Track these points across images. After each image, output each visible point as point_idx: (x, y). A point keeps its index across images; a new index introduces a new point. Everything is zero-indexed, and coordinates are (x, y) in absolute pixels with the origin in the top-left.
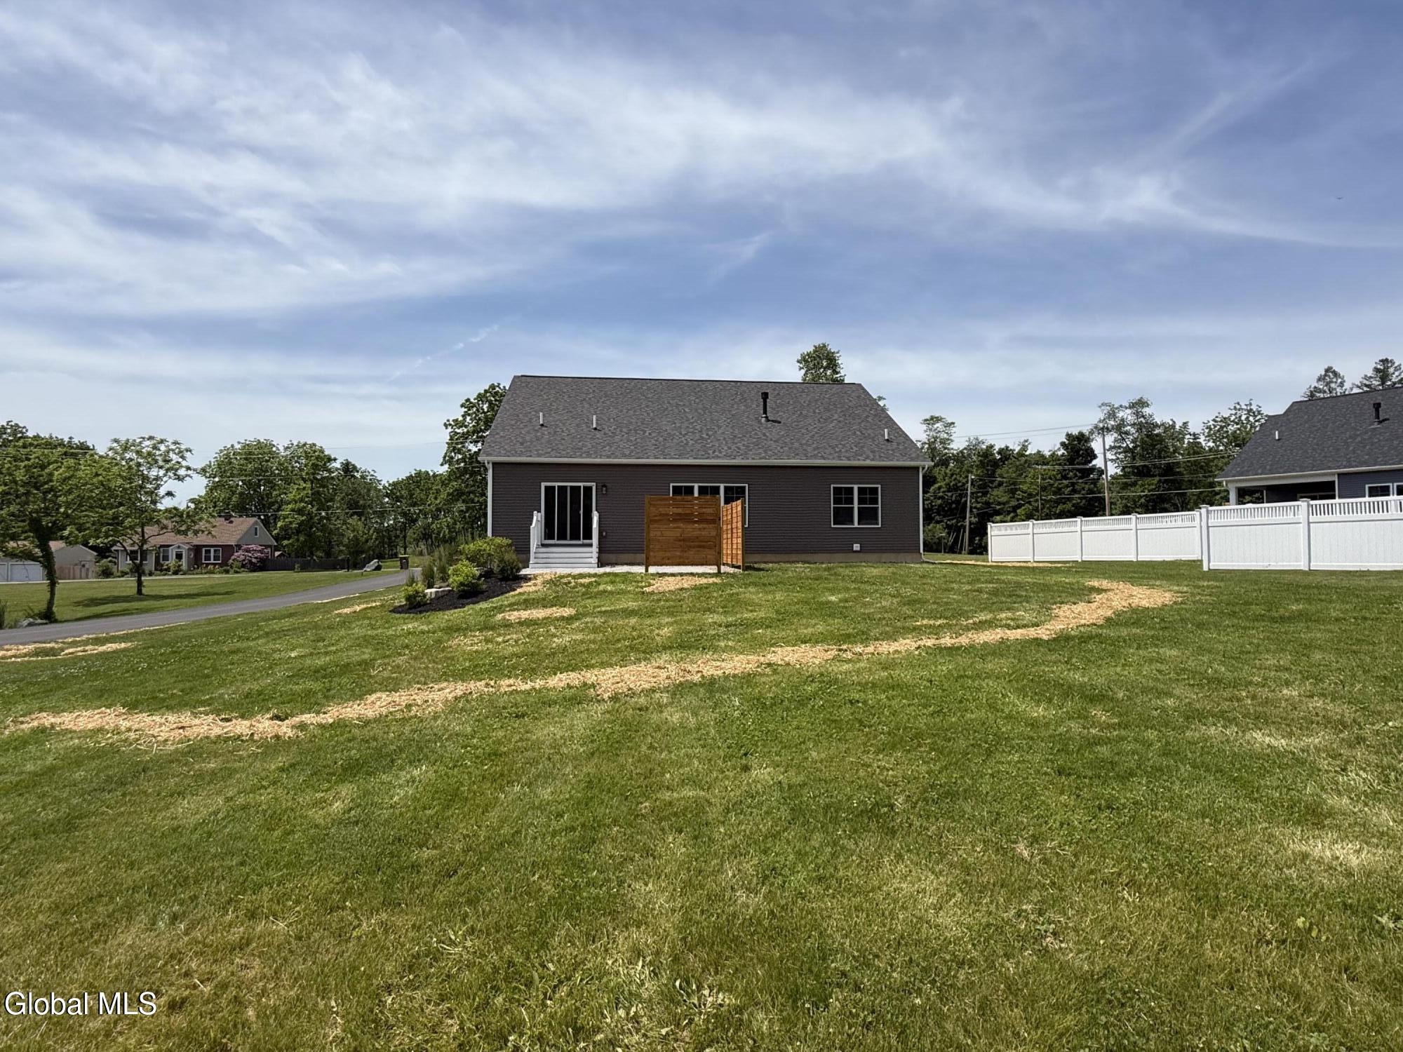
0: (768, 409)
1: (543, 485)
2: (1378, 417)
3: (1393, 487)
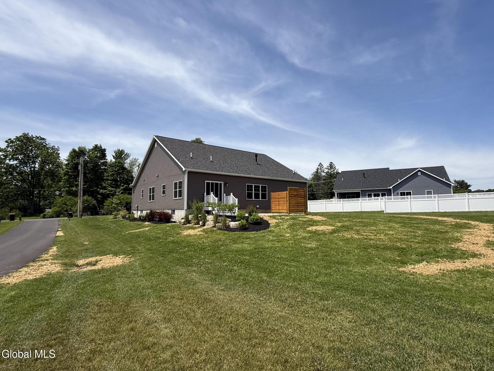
0: (257, 160)
1: (206, 181)
2: (364, 177)
3: (373, 194)
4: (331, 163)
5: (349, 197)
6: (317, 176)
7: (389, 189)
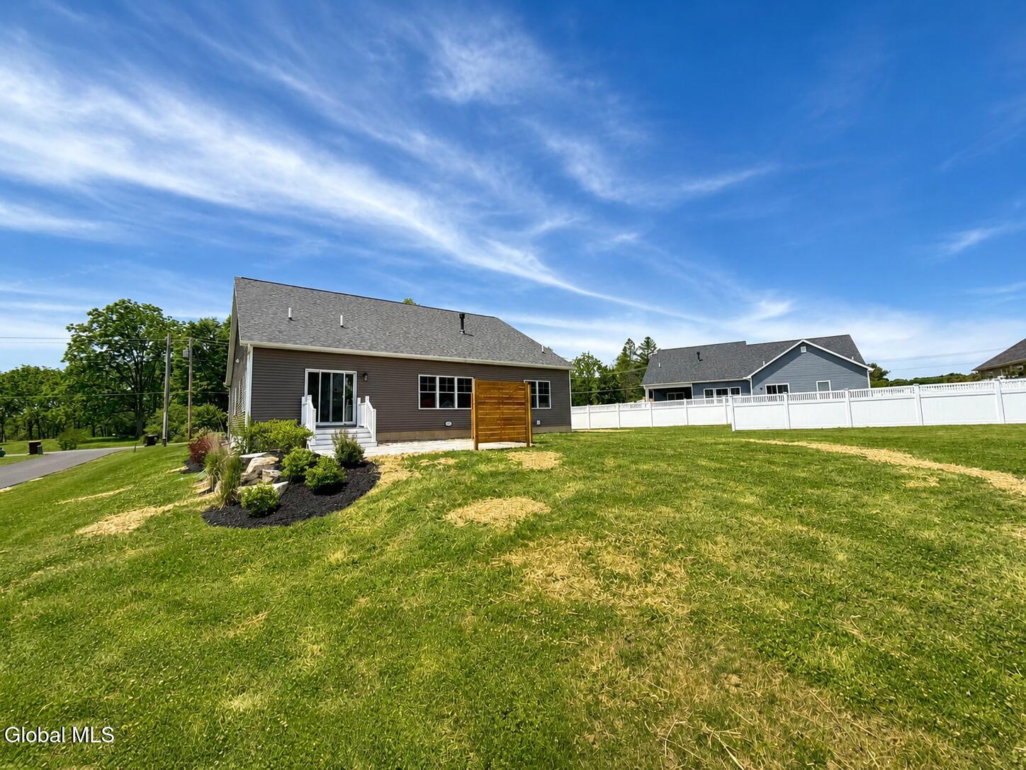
0: (465, 326)
1: (307, 371)
2: (699, 358)
3: (714, 390)
4: (648, 338)
5: (672, 398)
6: (624, 360)
7: (746, 380)
